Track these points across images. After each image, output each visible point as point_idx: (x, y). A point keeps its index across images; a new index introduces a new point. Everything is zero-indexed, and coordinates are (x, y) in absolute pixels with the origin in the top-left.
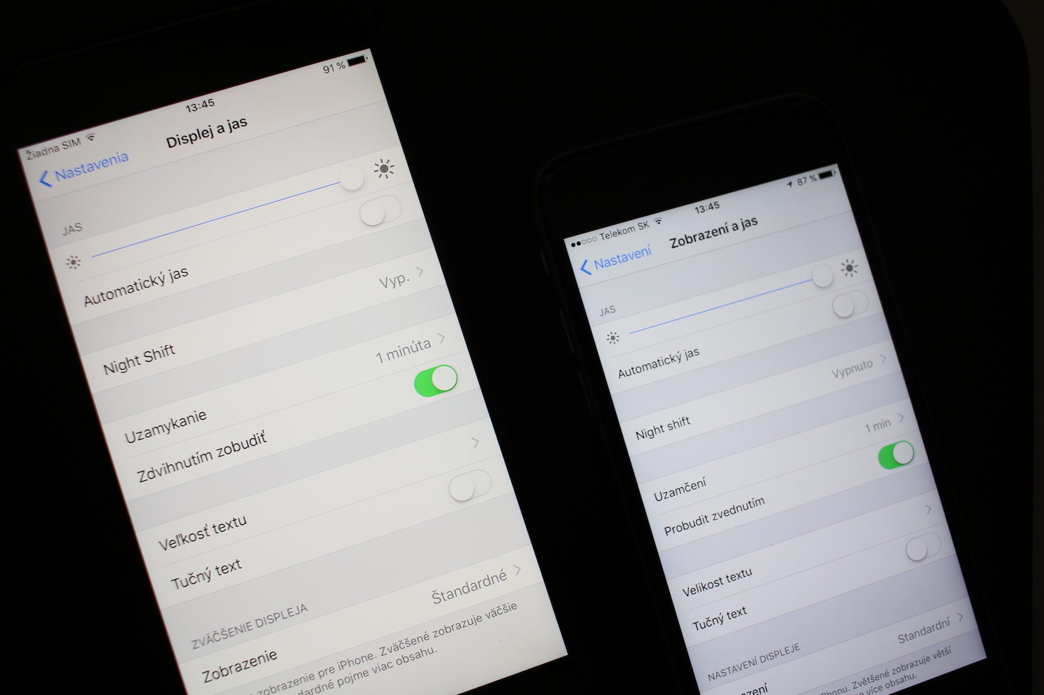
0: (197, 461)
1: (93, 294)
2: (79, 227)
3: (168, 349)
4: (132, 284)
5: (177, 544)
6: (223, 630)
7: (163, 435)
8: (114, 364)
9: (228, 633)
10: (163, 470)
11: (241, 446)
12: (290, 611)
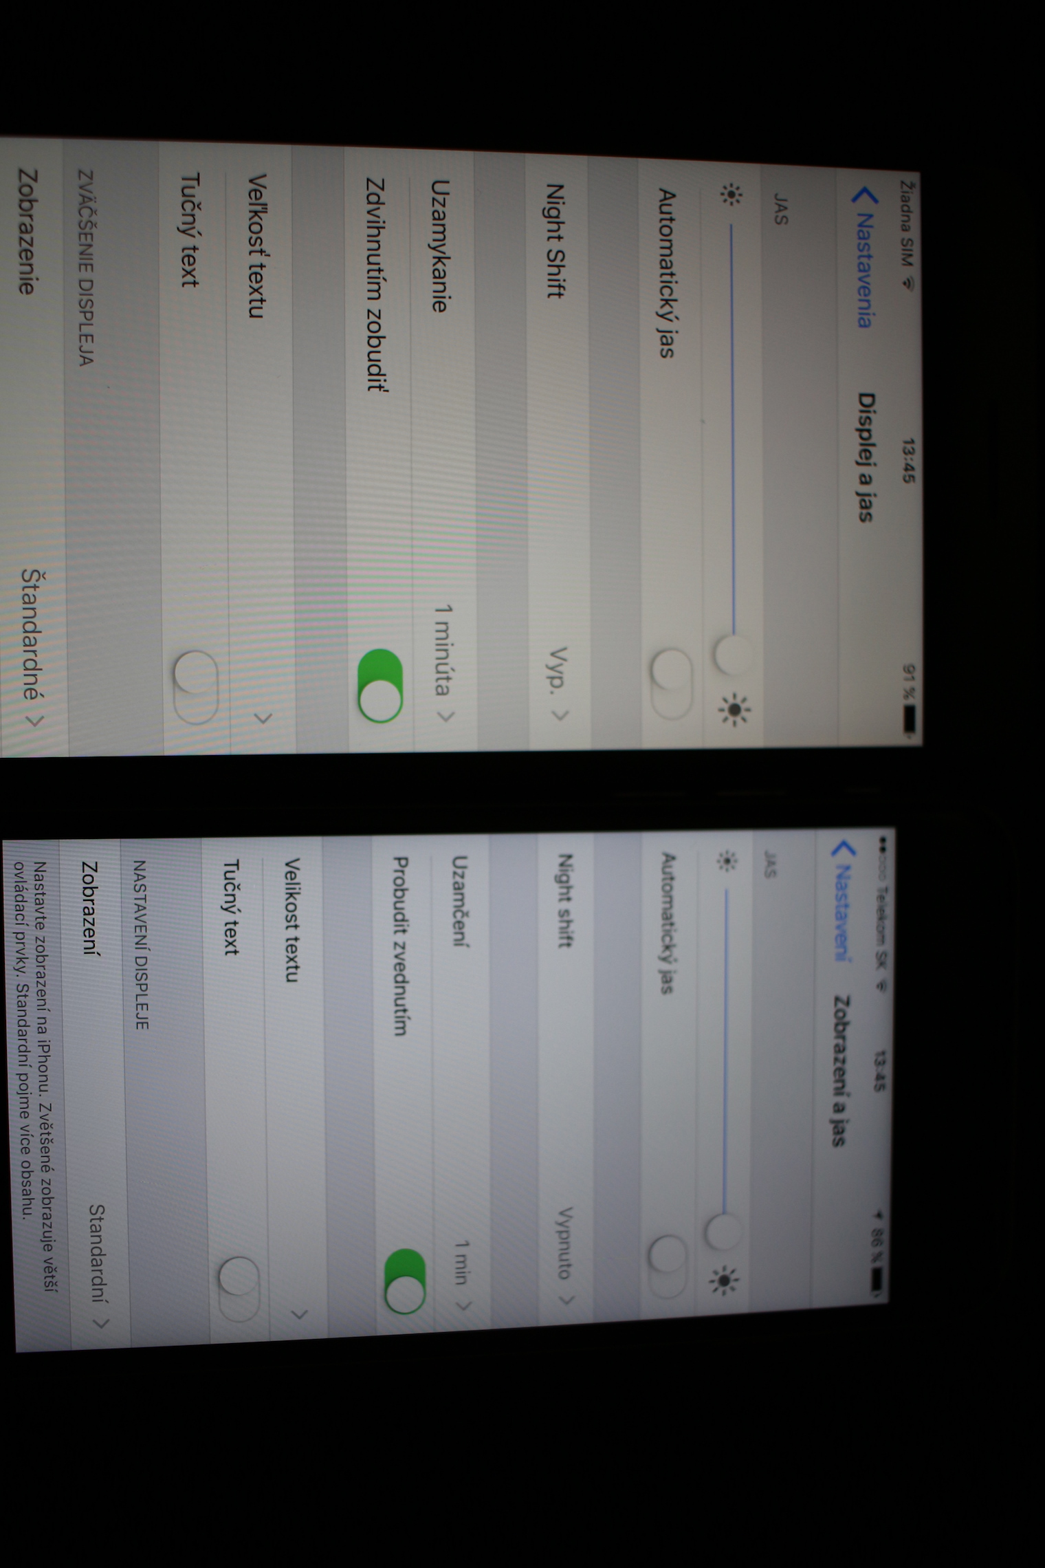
0: (372, 274)
1: (676, 207)
2: (781, 221)
3: (558, 289)
4: (674, 270)
5: (254, 201)
6: (94, 225)
7: (429, 238)
8: (561, 201)
9: (86, 231)
10: (375, 219)
11: (375, 349)
12: (89, 338)
